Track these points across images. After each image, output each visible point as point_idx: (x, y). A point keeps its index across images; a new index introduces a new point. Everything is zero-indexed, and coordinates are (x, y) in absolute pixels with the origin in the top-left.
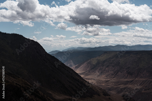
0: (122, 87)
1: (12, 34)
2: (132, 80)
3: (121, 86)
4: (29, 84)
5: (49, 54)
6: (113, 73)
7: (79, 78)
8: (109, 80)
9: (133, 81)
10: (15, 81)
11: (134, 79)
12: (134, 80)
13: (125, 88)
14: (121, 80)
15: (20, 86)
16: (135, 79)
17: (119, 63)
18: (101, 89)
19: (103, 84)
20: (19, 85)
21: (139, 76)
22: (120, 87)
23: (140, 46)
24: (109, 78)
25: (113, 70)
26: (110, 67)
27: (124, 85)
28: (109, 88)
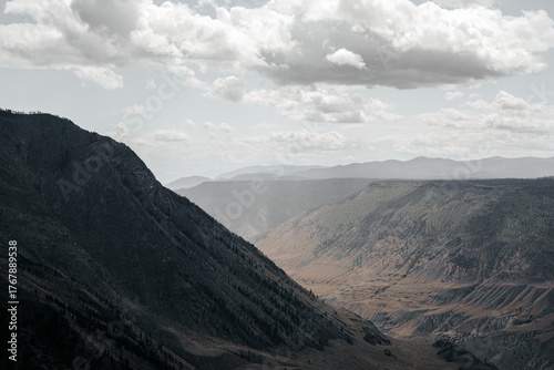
0: (435, 312)
1: (35, 114)
2: (471, 285)
3: (431, 308)
4: (94, 298)
5: (168, 190)
6: (401, 261)
7: (277, 279)
8: (386, 284)
9: (473, 288)
10: (45, 288)
11: (476, 282)
12: (477, 285)
13: (443, 316)
14: (429, 285)
15: (63, 306)
16: (482, 281)
17: (424, 223)
18: (356, 319)
19: (367, 301)
20: (57, 302)
21: (494, 271)
22: (426, 311)
23: (499, 161)
24: (387, 278)
25: (402, 249)
26: (390, 238)
27: (442, 304)
28: (387, 316)
